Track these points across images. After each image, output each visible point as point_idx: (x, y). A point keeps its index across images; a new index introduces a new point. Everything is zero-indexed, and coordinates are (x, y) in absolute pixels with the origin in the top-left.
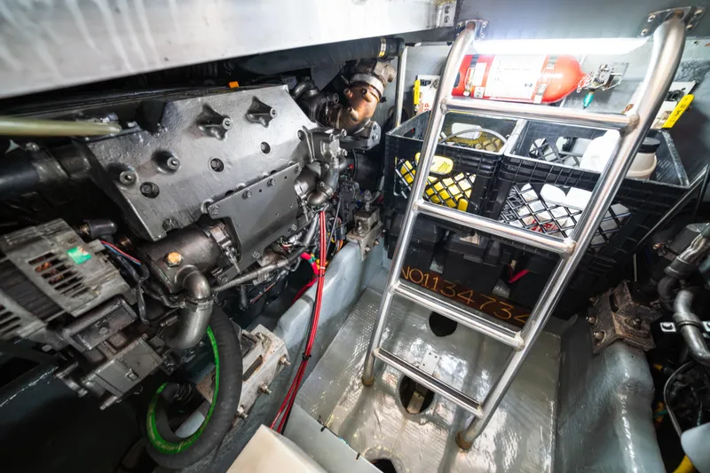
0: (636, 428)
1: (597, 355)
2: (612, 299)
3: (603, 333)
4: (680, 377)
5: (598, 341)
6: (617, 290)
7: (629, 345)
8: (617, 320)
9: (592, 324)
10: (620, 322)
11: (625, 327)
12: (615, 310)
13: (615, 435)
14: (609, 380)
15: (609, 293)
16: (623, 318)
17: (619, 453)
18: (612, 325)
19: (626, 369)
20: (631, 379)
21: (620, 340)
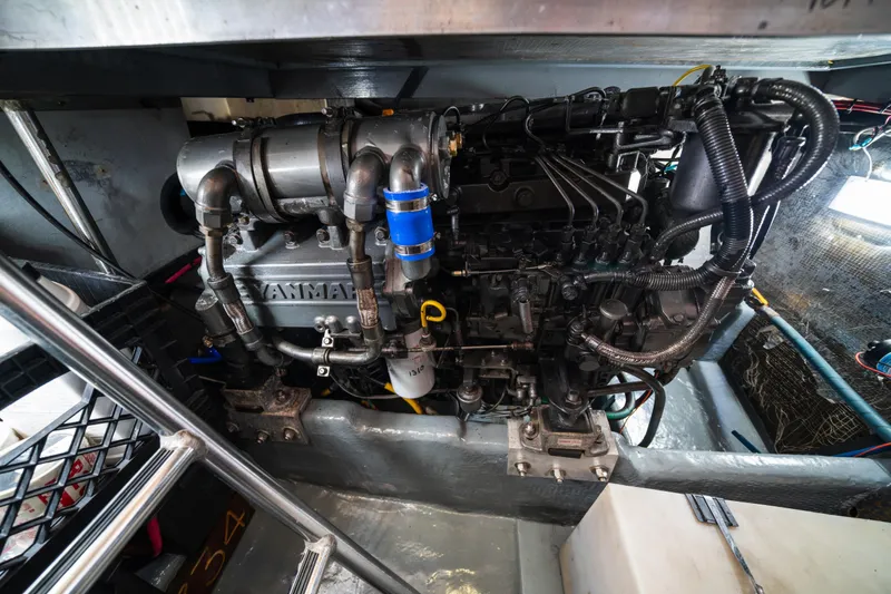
0: (392, 424)
1: (310, 441)
2: (242, 409)
3: (286, 429)
4: (342, 381)
5: (295, 436)
6: (232, 401)
7: (306, 409)
8: (274, 412)
9: (268, 437)
10: (279, 410)
11: (287, 406)
12: (260, 410)
13: (402, 442)
14: (343, 436)
15: (232, 411)
16: (273, 405)
17: (417, 443)
18: (281, 418)
19: (333, 418)
20: (346, 416)
21: (300, 415)
